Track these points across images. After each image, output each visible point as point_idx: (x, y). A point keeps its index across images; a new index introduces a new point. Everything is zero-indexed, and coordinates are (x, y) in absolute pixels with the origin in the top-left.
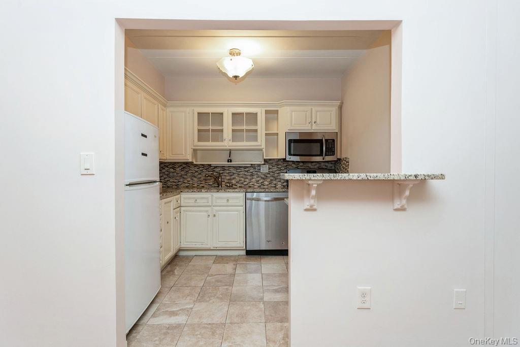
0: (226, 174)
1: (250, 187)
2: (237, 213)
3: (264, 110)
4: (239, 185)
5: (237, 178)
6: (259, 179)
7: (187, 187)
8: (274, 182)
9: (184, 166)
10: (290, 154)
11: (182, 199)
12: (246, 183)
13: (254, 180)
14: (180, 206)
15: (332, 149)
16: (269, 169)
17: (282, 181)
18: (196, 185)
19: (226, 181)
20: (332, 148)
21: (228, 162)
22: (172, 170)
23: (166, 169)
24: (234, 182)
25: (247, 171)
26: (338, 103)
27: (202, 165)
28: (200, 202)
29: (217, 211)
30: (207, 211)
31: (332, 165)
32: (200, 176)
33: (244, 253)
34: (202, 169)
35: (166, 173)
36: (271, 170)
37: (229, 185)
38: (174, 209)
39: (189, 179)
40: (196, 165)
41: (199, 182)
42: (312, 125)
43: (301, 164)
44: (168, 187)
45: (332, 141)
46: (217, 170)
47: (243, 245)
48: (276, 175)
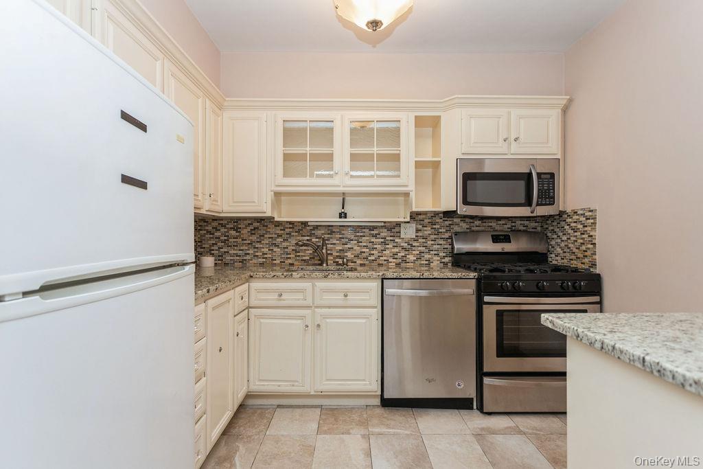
0: (335, 242)
1: (380, 265)
2: (364, 321)
3: (412, 116)
4: (359, 262)
5: (355, 248)
6: (396, 250)
7: (262, 264)
8: (427, 256)
9: (256, 224)
10: (465, 202)
11: (253, 293)
12: (372, 258)
13: (387, 252)
14: (249, 307)
15: (549, 193)
16: (417, 231)
17: (442, 254)
18: (278, 262)
19: (335, 254)
20: (549, 190)
21: (340, 217)
22: (233, 233)
23: (223, 230)
24: (349, 255)
25: (375, 236)
26: (562, 100)
27: (290, 223)
28: (289, 299)
29: (325, 317)
30: (302, 317)
32: (285, 244)
34: (291, 230)
35: (223, 238)
36: (420, 234)
37: (340, 261)
38: (235, 316)
39: (266, 250)
40: (278, 224)
41: (285, 256)
42: (510, 144)
43: (477, 223)
44: (226, 264)
45: (549, 176)
46: (319, 233)
48: (430, 243)
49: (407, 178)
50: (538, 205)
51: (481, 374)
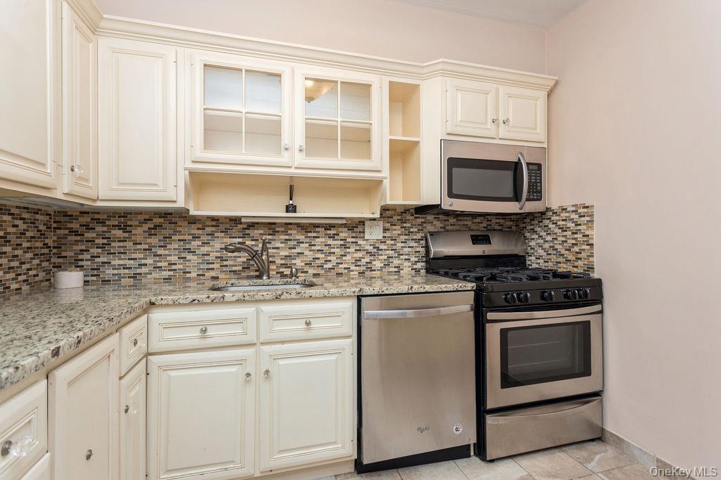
0: (278, 245)
1: (339, 274)
2: (334, 357)
3: (386, 80)
4: (311, 271)
5: (306, 253)
6: (359, 255)
7: (168, 280)
8: (396, 262)
9: (157, 221)
10: (451, 195)
11: (155, 329)
12: (329, 265)
13: (348, 258)
14: (149, 354)
15: (537, 186)
16: (385, 230)
17: (414, 259)
18: (194, 275)
19: (279, 261)
20: (536, 183)
21: (287, 211)
22: (119, 233)
23: (100, 229)
24: (299, 262)
25: (332, 237)
27: (213, 219)
28: (218, 334)
29: (275, 358)
30: (240, 362)
31: (511, 223)
32: (205, 249)
33: (351, 468)
34: (214, 229)
35: (100, 241)
36: (388, 234)
37: (287, 271)
38: (121, 378)
39: (174, 259)
40: (194, 220)
41: (206, 266)
42: (498, 126)
43: (452, 220)
44: (106, 282)
45: (536, 167)
46: (256, 233)
47: (350, 451)
48: (400, 245)
49: (378, 161)
50: (528, 200)
51: (482, 412)
